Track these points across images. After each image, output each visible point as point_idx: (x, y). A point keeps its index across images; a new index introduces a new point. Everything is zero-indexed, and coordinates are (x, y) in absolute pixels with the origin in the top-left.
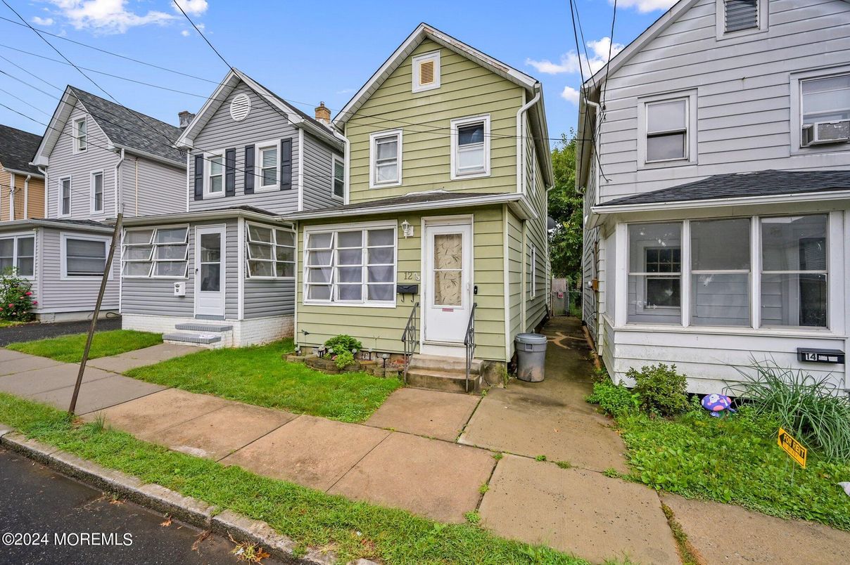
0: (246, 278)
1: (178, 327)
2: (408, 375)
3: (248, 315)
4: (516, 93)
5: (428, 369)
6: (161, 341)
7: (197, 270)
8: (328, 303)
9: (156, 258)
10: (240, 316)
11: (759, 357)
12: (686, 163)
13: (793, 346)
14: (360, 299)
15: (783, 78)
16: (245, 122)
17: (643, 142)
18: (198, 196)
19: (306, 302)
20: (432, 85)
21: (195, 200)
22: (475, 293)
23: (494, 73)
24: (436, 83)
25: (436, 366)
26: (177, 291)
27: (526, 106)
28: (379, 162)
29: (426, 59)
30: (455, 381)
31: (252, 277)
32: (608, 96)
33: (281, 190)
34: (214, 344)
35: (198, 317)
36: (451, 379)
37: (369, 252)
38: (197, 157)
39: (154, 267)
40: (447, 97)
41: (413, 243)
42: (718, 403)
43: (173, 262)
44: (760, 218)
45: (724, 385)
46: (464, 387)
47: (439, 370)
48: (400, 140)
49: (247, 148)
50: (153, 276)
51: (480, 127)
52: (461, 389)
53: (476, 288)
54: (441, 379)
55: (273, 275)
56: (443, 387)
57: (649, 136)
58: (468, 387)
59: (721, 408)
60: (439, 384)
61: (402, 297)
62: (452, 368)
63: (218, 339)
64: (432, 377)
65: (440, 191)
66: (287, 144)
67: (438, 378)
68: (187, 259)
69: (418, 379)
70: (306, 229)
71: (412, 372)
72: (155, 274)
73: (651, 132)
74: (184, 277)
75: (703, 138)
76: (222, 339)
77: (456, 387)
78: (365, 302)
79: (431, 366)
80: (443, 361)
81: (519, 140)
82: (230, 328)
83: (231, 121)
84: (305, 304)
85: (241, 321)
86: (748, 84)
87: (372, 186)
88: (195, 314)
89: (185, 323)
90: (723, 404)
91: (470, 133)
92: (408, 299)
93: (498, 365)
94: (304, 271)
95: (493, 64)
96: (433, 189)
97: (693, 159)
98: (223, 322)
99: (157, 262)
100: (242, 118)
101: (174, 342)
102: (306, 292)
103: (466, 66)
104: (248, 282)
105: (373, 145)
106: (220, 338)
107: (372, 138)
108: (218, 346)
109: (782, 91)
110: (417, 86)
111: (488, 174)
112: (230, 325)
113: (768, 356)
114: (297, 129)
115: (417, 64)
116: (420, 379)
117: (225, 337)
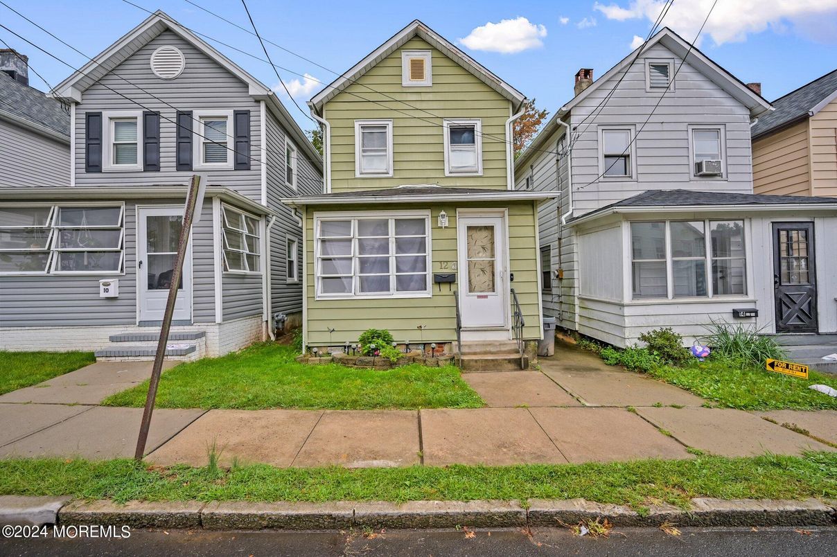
0: (224, 273)
1: (113, 339)
2: (462, 360)
3: (227, 317)
4: (504, 104)
5: (475, 354)
6: (94, 360)
7: (141, 263)
8: (351, 296)
9: (57, 247)
10: (219, 319)
11: (715, 317)
12: (630, 179)
13: (730, 308)
14: (389, 290)
15: (683, 127)
16: (175, 81)
17: (602, 160)
18: (93, 166)
19: (319, 297)
20: (422, 83)
21: (87, 171)
22: (512, 279)
23: (483, 83)
24: (427, 81)
25: (483, 349)
26: (106, 291)
27: (512, 118)
28: (364, 151)
29: (417, 56)
30: (510, 361)
31: (231, 271)
32: (574, 120)
33: (235, 170)
34: (189, 355)
35: (143, 324)
36: (506, 359)
37: (396, 242)
38: (89, 116)
39: (55, 259)
40: (438, 97)
41: (449, 233)
42: (703, 351)
43: (88, 252)
44: (710, 221)
45: (694, 339)
46: (520, 365)
47: (485, 353)
48: (390, 131)
49: (180, 114)
50: (53, 272)
51: (471, 130)
52: (516, 368)
53: (512, 275)
54: (496, 360)
55: (245, 269)
56: (499, 368)
57: (606, 156)
58: (521, 365)
59: (706, 354)
60: (494, 365)
61: (438, 286)
62: (498, 349)
63: (193, 349)
64: (486, 360)
65: (435, 186)
66: (242, 117)
67: (493, 360)
68: (122, 248)
69: (471, 363)
70: (316, 215)
71: (465, 358)
72: (56, 269)
73: (608, 153)
74: (118, 272)
75: (640, 161)
76: (197, 349)
77: (511, 366)
78: (394, 294)
79: (478, 350)
80: (490, 345)
81: (508, 145)
82: (203, 334)
83: (152, 76)
84: (318, 299)
85: (220, 324)
86: (665, 127)
87: (358, 175)
88: (138, 320)
89: (120, 333)
90: (707, 352)
91: (462, 134)
92: (445, 289)
93: (532, 343)
94: (315, 261)
95: (487, 75)
96: (426, 183)
97: (634, 177)
98: (190, 327)
99: (59, 252)
100: (171, 76)
101: (118, 359)
102: (319, 286)
103: (457, 71)
104: (226, 277)
105: (358, 132)
106: (195, 347)
107: (357, 125)
108: (194, 357)
109: (683, 135)
110: (407, 80)
111: (480, 174)
112: (202, 330)
113: (720, 316)
114: (258, 101)
115: (407, 58)
116: (475, 364)
117: (200, 346)
